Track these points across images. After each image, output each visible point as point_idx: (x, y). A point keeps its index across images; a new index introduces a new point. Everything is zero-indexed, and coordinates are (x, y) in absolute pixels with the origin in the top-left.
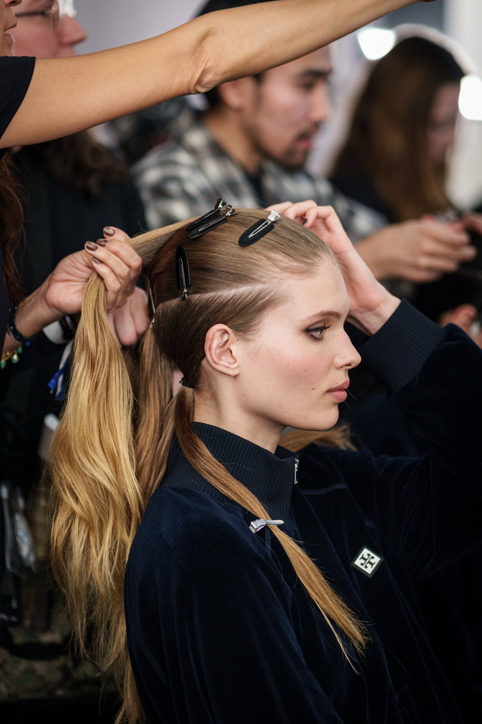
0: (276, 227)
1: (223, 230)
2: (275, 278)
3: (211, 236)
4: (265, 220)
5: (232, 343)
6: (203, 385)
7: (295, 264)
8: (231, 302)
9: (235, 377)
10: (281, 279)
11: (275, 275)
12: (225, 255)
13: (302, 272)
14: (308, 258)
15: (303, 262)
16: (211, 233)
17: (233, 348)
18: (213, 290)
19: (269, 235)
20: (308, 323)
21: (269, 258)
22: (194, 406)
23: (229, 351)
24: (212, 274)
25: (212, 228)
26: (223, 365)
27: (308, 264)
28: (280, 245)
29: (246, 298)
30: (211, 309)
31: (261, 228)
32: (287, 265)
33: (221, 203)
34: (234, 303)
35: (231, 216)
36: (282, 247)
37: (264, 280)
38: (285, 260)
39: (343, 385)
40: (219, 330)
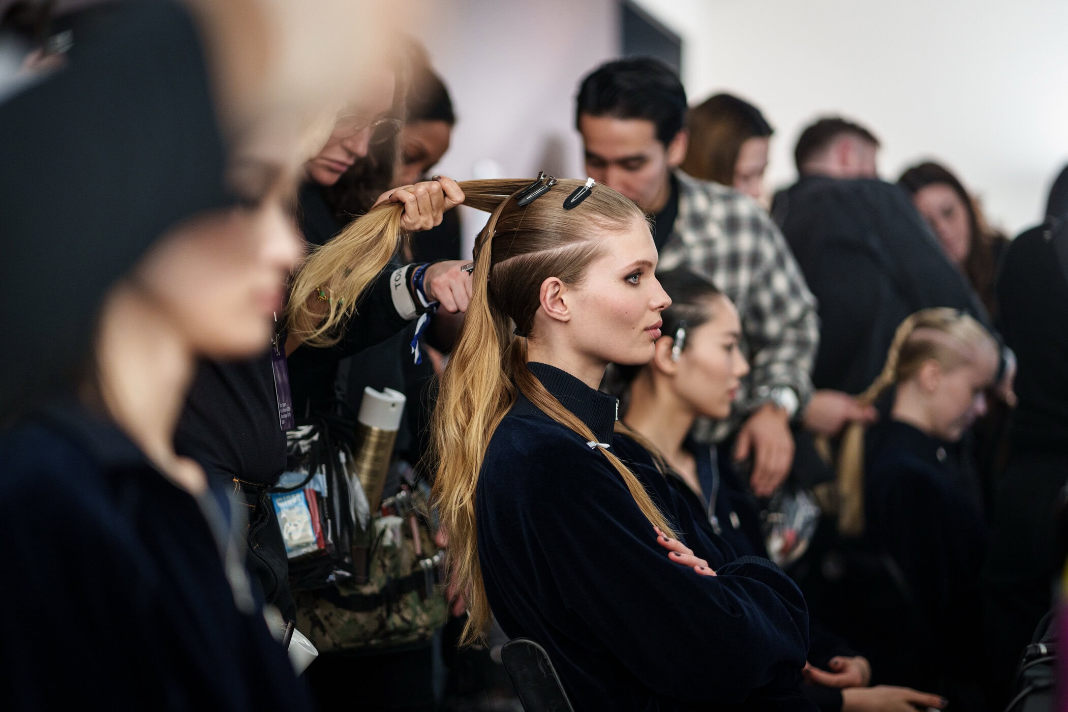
0: (593, 192)
1: (548, 197)
2: (596, 235)
3: (538, 203)
4: (583, 187)
5: (562, 293)
6: (536, 332)
7: (612, 222)
8: (560, 257)
9: (567, 322)
10: (602, 236)
11: (596, 233)
12: (553, 218)
13: (619, 229)
14: (622, 217)
15: (619, 221)
16: (539, 200)
17: (564, 297)
18: (544, 249)
19: (588, 199)
20: (627, 272)
21: (591, 219)
22: (527, 351)
23: (560, 301)
24: (542, 235)
25: (539, 196)
26: (556, 313)
27: (623, 222)
28: (598, 207)
29: (573, 254)
30: (543, 265)
31: (580, 194)
32: (606, 224)
33: (542, 175)
34: (563, 259)
35: (553, 185)
36: (600, 208)
37: (587, 237)
38: (604, 219)
39: (658, 323)
40: (552, 282)
